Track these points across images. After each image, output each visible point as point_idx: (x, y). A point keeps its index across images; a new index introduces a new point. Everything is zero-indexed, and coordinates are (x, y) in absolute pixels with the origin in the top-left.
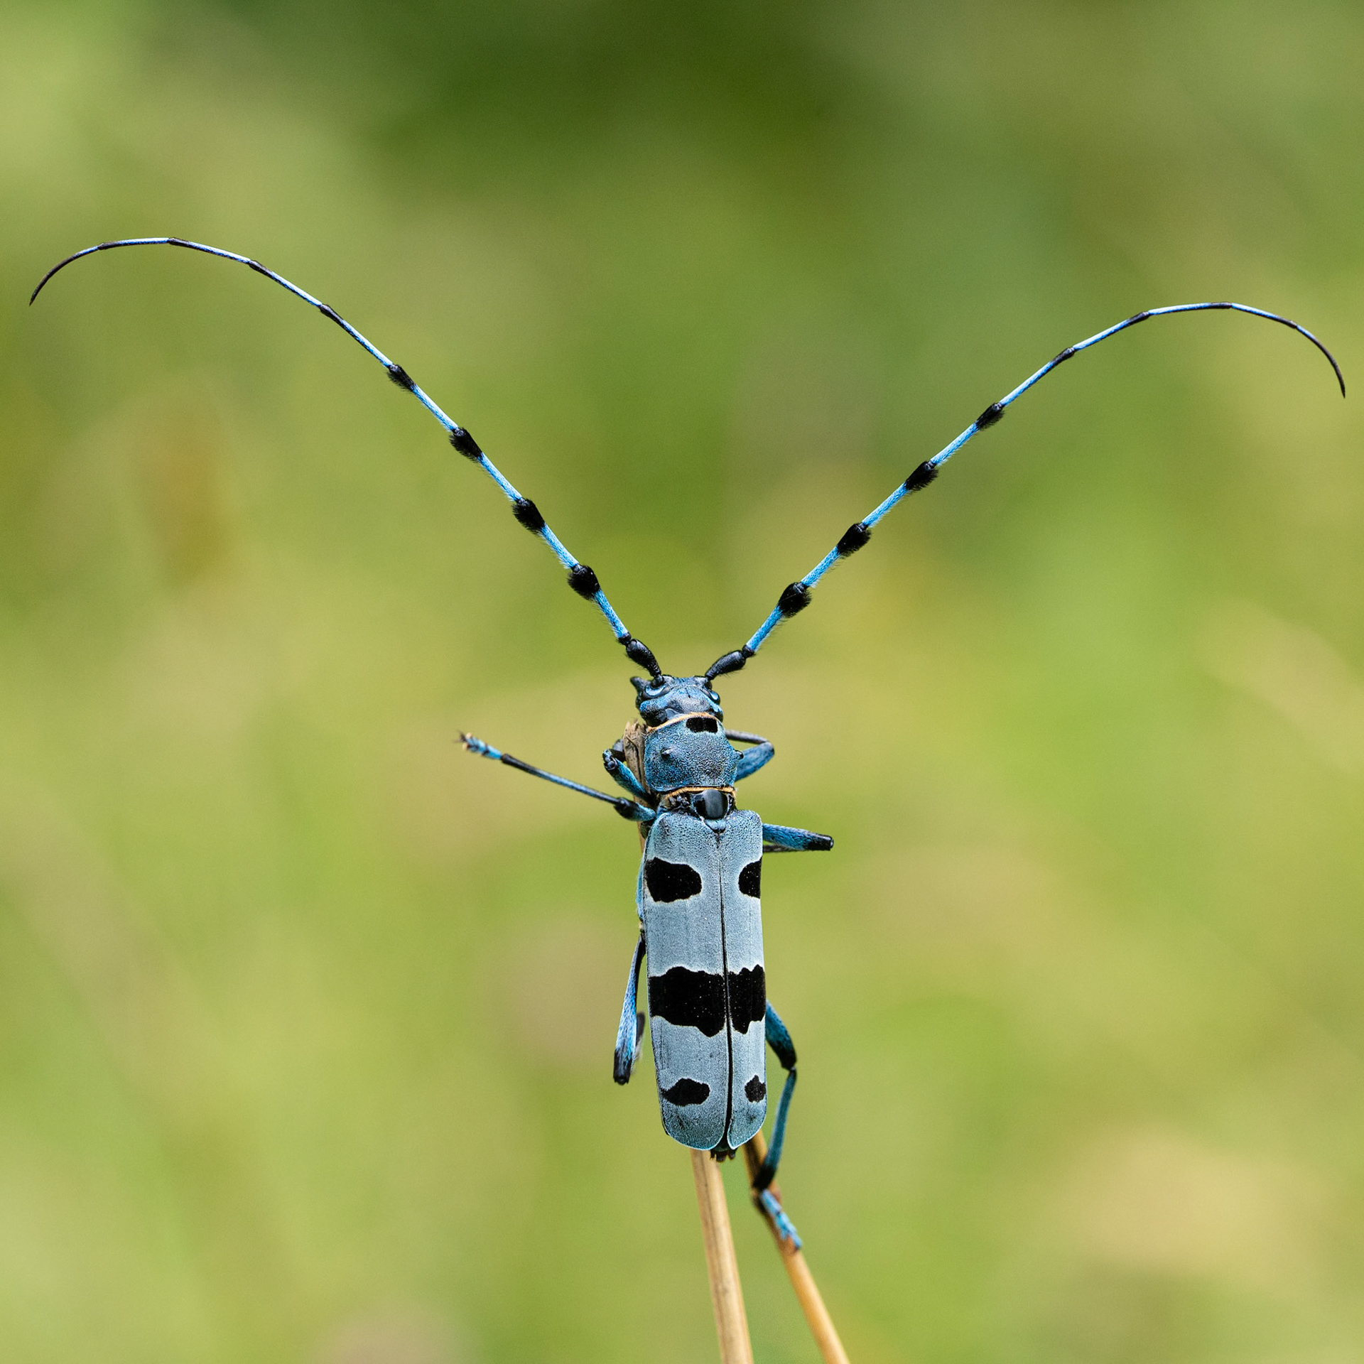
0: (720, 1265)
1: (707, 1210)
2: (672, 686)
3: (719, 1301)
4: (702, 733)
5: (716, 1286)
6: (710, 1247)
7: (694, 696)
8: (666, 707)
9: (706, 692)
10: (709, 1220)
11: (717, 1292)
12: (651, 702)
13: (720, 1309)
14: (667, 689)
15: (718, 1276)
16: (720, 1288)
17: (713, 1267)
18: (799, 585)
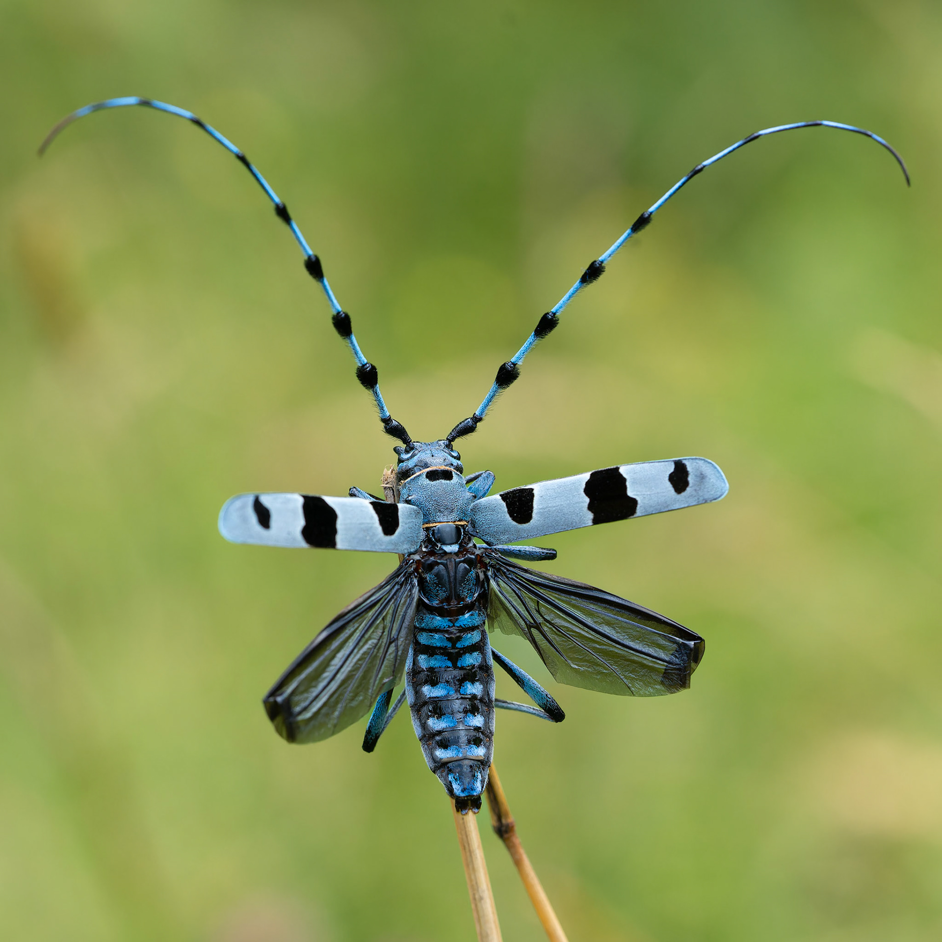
0: (476, 879)
1: (464, 837)
2: (420, 449)
3: (476, 906)
4: (438, 481)
5: (474, 894)
6: (468, 866)
7: (436, 455)
8: (416, 466)
9: (447, 451)
10: (467, 846)
11: (475, 899)
12: (405, 464)
13: (478, 912)
14: (416, 452)
15: (475, 887)
16: (477, 896)
17: (471, 880)
18: (509, 364)
